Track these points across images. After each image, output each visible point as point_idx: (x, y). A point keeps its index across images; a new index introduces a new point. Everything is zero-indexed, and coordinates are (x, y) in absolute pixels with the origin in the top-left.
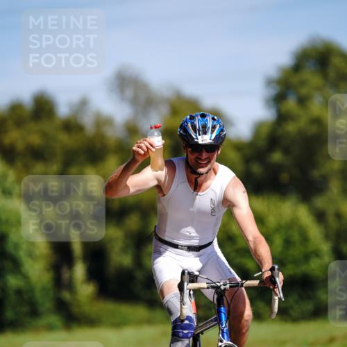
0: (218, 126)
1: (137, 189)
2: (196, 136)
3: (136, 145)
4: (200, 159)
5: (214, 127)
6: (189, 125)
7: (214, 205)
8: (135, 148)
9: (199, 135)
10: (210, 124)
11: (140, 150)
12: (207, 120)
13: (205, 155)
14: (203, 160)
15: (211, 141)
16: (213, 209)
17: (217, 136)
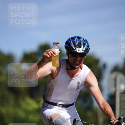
0: (87, 44)
1: (41, 75)
2: (75, 48)
3: (45, 52)
4: (76, 60)
5: (84, 44)
6: (72, 42)
7: (79, 85)
8: (45, 54)
9: (77, 48)
10: (82, 42)
11: (48, 55)
12: (81, 40)
13: (79, 58)
14: (78, 61)
15: (83, 51)
16: (78, 87)
17: (86, 49)
